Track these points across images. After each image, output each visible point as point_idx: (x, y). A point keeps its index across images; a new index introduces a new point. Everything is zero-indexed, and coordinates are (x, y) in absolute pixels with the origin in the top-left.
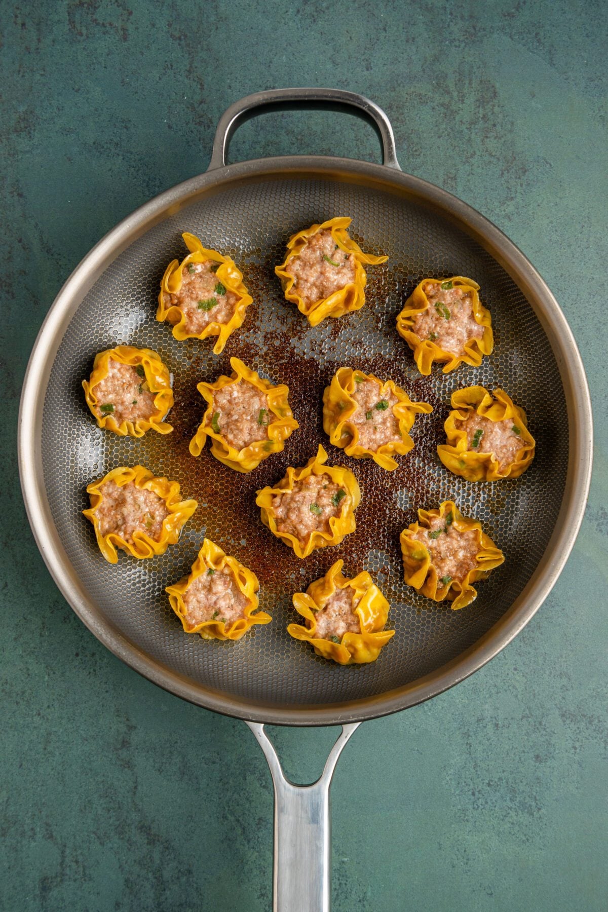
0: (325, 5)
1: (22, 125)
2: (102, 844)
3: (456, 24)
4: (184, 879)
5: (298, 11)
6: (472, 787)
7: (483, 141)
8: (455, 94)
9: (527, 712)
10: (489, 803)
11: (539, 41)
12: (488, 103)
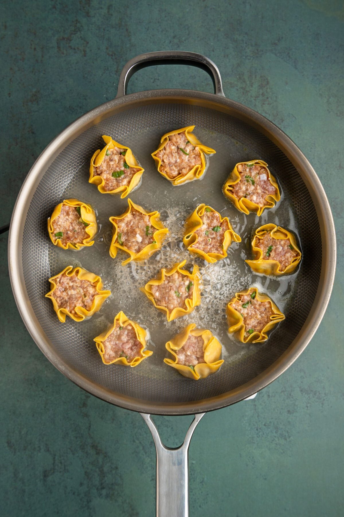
0: (183, 39)
1: (34, 98)
2: (74, 454)
3: (249, 48)
4: (114, 472)
5: (170, 42)
6: (256, 426)
7: (262, 106)
8: (248, 82)
9: (284, 389)
10: (265, 434)
11: (289, 57)
12: (264, 87)
